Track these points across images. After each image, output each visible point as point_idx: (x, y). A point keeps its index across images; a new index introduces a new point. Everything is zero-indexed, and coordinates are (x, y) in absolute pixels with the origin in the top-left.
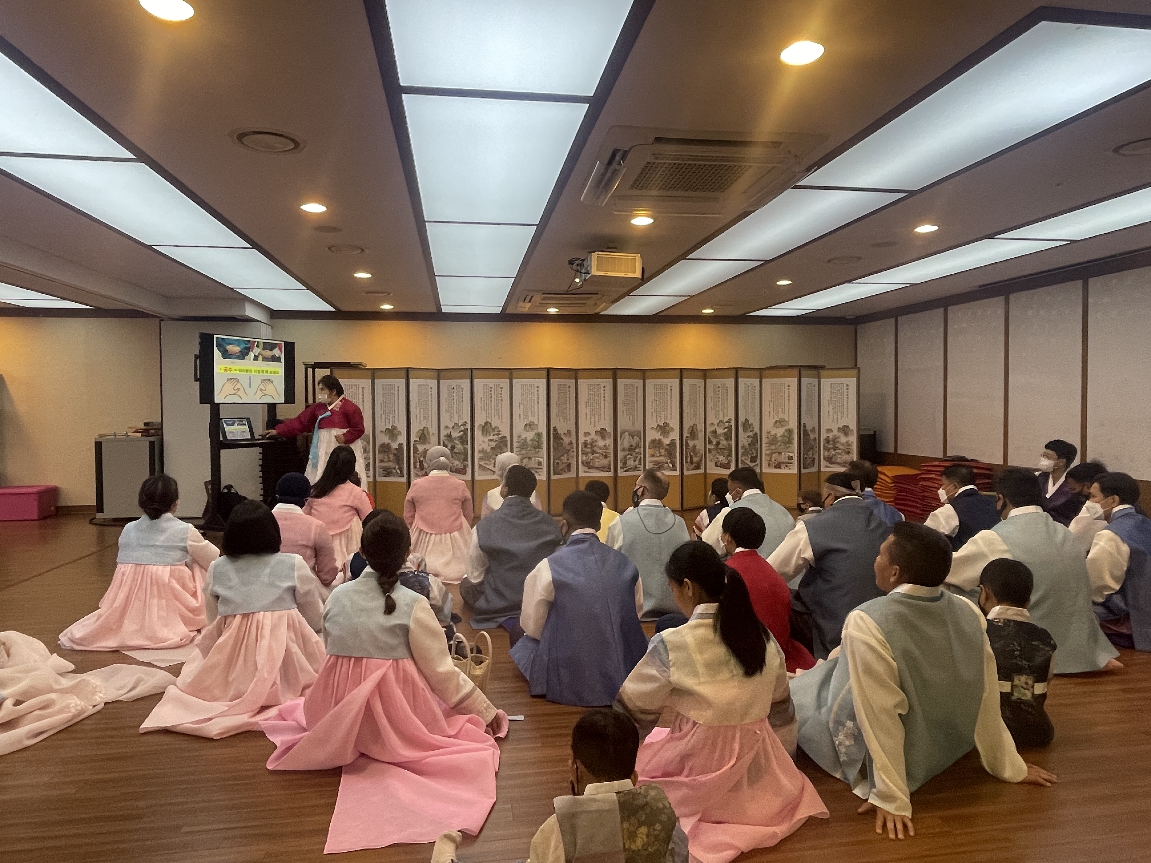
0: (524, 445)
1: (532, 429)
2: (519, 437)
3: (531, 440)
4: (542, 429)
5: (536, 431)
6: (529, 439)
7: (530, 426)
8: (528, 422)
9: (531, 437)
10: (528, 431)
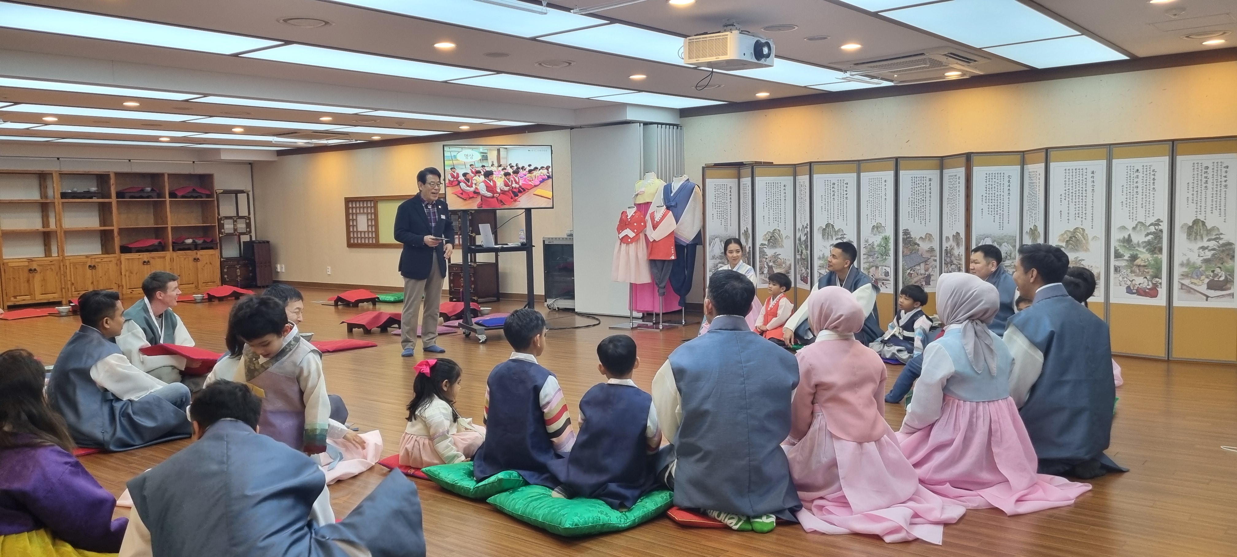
0: (871, 251)
1: (879, 232)
2: (867, 241)
3: (878, 246)
4: (890, 232)
5: (883, 235)
6: (876, 244)
7: (877, 228)
8: (875, 224)
9: (878, 242)
10: (875, 235)
